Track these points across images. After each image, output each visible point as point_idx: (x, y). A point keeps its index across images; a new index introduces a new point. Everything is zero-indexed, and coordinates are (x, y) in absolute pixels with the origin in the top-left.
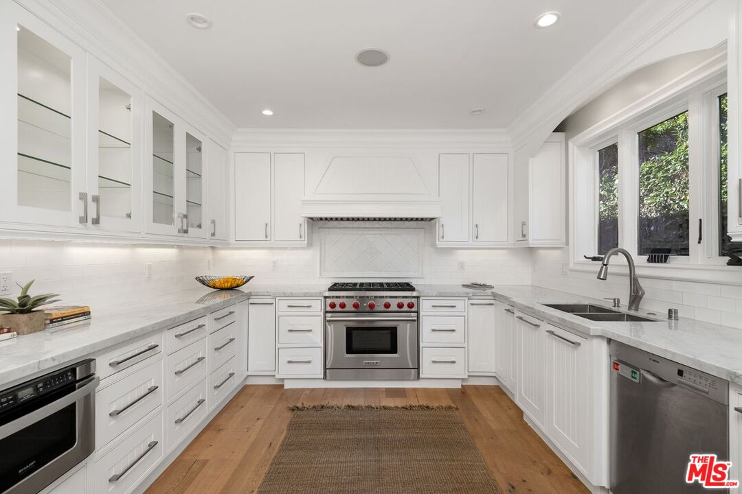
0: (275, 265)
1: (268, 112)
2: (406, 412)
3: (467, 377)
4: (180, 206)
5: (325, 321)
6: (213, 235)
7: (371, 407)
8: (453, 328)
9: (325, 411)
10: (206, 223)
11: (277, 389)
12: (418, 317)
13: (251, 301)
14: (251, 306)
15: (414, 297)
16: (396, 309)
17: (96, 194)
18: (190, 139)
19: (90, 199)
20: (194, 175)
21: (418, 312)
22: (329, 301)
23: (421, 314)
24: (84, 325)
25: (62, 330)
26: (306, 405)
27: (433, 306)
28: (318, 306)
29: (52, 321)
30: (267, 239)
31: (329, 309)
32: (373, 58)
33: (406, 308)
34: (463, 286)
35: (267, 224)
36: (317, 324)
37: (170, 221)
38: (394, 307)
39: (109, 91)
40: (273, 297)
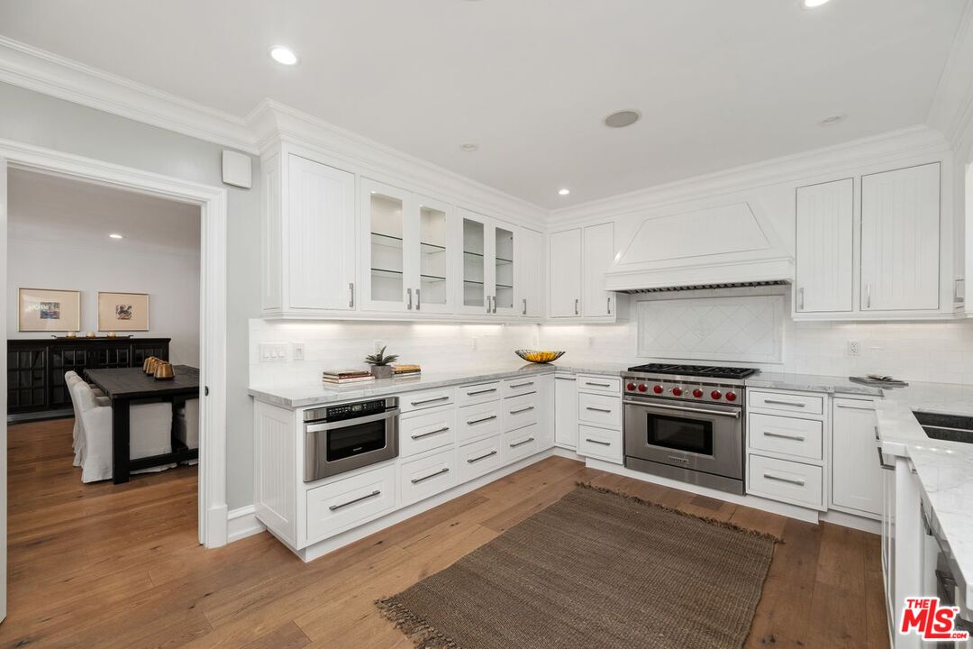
0: (592, 341)
1: (564, 192)
2: (701, 524)
3: (825, 510)
4: (490, 290)
5: (624, 404)
6: (525, 313)
7: (661, 507)
8: (800, 436)
9: (607, 495)
10: (517, 302)
11: (579, 466)
12: (743, 414)
13: (557, 375)
14: (557, 380)
15: (738, 387)
16: (710, 399)
17: (419, 288)
18: (500, 233)
19: (414, 292)
20: (503, 262)
21: (743, 407)
22: (628, 382)
23: (748, 409)
24: (416, 378)
25: (402, 380)
26: (593, 485)
27: (766, 402)
28: (617, 386)
29: (396, 373)
30: (576, 315)
31: (627, 391)
32: (623, 119)
33: (723, 399)
34: (852, 379)
35: (577, 301)
36: (616, 405)
37: (481, 303)
38: (707, 396)
39: (428, 214)
40: (573, 374)
